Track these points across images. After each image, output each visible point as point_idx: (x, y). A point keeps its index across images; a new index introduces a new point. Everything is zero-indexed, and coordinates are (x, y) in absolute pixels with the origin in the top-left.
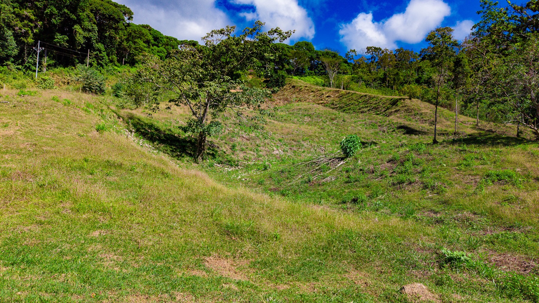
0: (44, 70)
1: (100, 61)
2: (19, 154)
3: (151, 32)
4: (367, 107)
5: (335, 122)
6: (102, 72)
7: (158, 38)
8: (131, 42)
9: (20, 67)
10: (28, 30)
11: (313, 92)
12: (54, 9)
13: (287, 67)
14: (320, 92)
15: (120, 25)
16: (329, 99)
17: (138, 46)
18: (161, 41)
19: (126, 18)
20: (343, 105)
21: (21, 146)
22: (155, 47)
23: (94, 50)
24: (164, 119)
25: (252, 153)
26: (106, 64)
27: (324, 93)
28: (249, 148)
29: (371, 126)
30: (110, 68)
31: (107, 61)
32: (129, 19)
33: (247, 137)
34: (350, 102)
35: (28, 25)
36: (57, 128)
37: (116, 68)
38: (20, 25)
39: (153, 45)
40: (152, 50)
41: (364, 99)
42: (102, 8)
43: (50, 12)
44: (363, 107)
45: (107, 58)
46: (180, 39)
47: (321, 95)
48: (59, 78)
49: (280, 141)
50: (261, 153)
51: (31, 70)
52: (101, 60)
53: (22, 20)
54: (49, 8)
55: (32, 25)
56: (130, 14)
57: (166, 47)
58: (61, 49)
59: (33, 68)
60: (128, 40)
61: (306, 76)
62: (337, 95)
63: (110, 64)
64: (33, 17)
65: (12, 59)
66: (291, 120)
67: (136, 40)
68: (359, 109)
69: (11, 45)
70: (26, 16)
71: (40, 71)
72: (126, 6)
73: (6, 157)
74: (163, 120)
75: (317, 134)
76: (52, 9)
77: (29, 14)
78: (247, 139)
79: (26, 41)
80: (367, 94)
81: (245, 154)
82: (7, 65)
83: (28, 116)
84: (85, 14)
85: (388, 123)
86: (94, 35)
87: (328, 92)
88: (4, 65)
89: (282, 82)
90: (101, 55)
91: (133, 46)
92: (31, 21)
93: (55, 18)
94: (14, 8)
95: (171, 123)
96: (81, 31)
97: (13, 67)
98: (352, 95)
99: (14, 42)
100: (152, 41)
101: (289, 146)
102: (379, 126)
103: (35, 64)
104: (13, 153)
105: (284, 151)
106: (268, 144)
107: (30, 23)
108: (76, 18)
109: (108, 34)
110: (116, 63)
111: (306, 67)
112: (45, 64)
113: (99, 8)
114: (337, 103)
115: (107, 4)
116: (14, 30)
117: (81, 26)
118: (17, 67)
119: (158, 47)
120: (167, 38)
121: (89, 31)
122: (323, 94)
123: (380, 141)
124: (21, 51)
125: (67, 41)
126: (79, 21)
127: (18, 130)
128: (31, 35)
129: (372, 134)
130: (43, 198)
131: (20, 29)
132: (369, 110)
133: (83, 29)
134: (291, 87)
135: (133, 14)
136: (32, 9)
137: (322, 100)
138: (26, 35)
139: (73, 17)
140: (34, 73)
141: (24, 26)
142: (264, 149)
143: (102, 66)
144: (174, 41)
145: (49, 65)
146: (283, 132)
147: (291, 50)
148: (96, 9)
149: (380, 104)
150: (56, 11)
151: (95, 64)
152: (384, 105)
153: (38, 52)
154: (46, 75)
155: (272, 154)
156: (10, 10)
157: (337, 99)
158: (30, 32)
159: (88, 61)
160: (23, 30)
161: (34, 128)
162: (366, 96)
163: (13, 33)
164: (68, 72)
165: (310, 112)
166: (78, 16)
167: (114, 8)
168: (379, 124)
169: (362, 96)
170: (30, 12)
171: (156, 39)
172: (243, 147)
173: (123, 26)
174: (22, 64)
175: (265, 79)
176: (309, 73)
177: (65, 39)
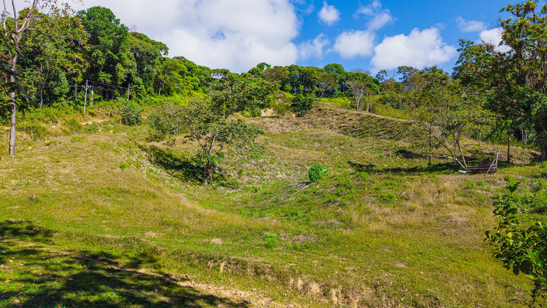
0: (91, 104)
1: (139, 94)
2: (73, 185)
3: (186, 63)
4: (384, 130)
5: (342, 147)
6: (140, 103)
7: (191, 69)
8: (166, 75)
9: (71, 102)
10: (78, 71)
11: (336, 115)
12: (100, 52)
13: (317, 89)
14: (344, 115)
15: (157, 61)
16: (351, 123)
17: (173, 77)
18: (195, 71)
19: (162, 53)
20: (362, 128)
21: (74, 180)
22: (189, 77)
23: (134, 84)
24: (183, 149)
25: (257, 177)
26: (144, 96)
27: (347, 116)
28: (255, 173)
29: (377, 150)
30: (148, 98)
31: (145, 93)
32: (165, 54)
33: (255, 163)
34: (369, 125)
35: (78, 67)
36: (95, 167)
37: (152, 98)
38: (71, 66)
39: (187, 75)
40: (186, 79)
41: (382, 122)
42: (140, 47)
43: (97, 55)
44: (379, 131)
45: (145, 90)
46: (212, 68)
47: (344, 118)
48: (103, 110)
49: (286, 165)
50: (265, 177)
51: (80, 104)
52: (139, 92)
53: (74, 62)
54: (96, 51)
55: (82, 66)
56: (165, 49)
57: (200, 76)
58: (105, 86)
59: (82, 102)
60: (164, 73)
61: (336, 97)
62: (359, 118)
63: (148, 95)
64: (82, 60)
65: (64, 95)
66: (301, 145)
67: (172, 72)
68: (376, 132)
69: (64, 84)
70: (77, 59)
71: (88, 104)
72: (162, 42)
73: (66, 187)
74: (183, 151)
75: (322, 159)
76: (98, 53)
77: (79, 57)
78: (254, 165)
79: (76, 81)
80: (385, 117)
81: (250, 178)
82: (60, 101)
83: (78, 159)
84: (125, 54)
85: (393, 147)
86: (134, 71)
87: (350, 115)
88: (58, 102)
89: (309, 106)
90: (140, 88)
91: (168, 77)
92: (80, 62)
93: (100, 60)
94: (67, 53)
95: (189, 153)
96: (122, 69)
97: (65, 103)
98: (371, 118)
99: (66, 81)
100: (187, 72)
101: (293, 170)
102: (385, 150)
103: (83, 100)
104: (70, 185)
105: (287, 175)
106: (274, 169)
107: (80, 65)
108: (118, 58)
109: (146, 69)
110: (153, 93)
111: (336, 89)
112: (92, 99)
113: (138, 47)
114: (357, 126)
115: (145, 43)
116: (67, 71)
117: (122, 64)
118: (68, 102)
119: (192, 76)
120: (200, 67)
121: (130, 67)
122: (345, 117)
123: (382, 164)
124: (72, 89)
125: (111, 78)
126: (121, 61)
127: (72, 169)
128: (81, 74)
129: (377, 158)
130: (84, 207)
131: (72, 70)
132: (384, 134)
133: (124, 66)
134: (317, 110)
135: (168, 49)
136: (81, 53)
137: (344, 123)
138: (76, 75)
139: (116, 57)
140: (82, 107)
141: (75, 68)
142: (269, 173)
143: (140, 97)
144: (207, 71)
145: (95, 100)
146: (290, 157)
147: (320, 73)
148: (136, 48)
149: (395, 127)
150: (101, 54)
151: (134, 96)
152: (398, 129)
153: (87, 89)
154: (92, 108)
155: (275, 178)
156: (64, 56)
157: (358, 122)
158: (80, 72)
159: (128, 93)
160: (74, 71)
161: (81, 168)
162: (383, 119)
163: (66, 74)
164: (111, 105)
165: (321, 138)
166: (119, 56)
167: (151, 46)
168: (385, 148)
169: (380, 120)
170: (80, 56)
171: (190, 69)
172: (251, 172)
173: (159, 61)
174: (73, 99)
175: (293, 103)
176: (339, 95)
177: (109, 76)
